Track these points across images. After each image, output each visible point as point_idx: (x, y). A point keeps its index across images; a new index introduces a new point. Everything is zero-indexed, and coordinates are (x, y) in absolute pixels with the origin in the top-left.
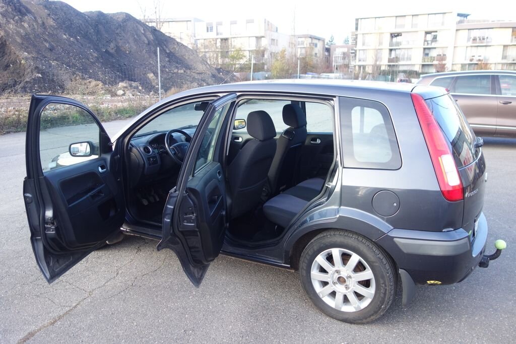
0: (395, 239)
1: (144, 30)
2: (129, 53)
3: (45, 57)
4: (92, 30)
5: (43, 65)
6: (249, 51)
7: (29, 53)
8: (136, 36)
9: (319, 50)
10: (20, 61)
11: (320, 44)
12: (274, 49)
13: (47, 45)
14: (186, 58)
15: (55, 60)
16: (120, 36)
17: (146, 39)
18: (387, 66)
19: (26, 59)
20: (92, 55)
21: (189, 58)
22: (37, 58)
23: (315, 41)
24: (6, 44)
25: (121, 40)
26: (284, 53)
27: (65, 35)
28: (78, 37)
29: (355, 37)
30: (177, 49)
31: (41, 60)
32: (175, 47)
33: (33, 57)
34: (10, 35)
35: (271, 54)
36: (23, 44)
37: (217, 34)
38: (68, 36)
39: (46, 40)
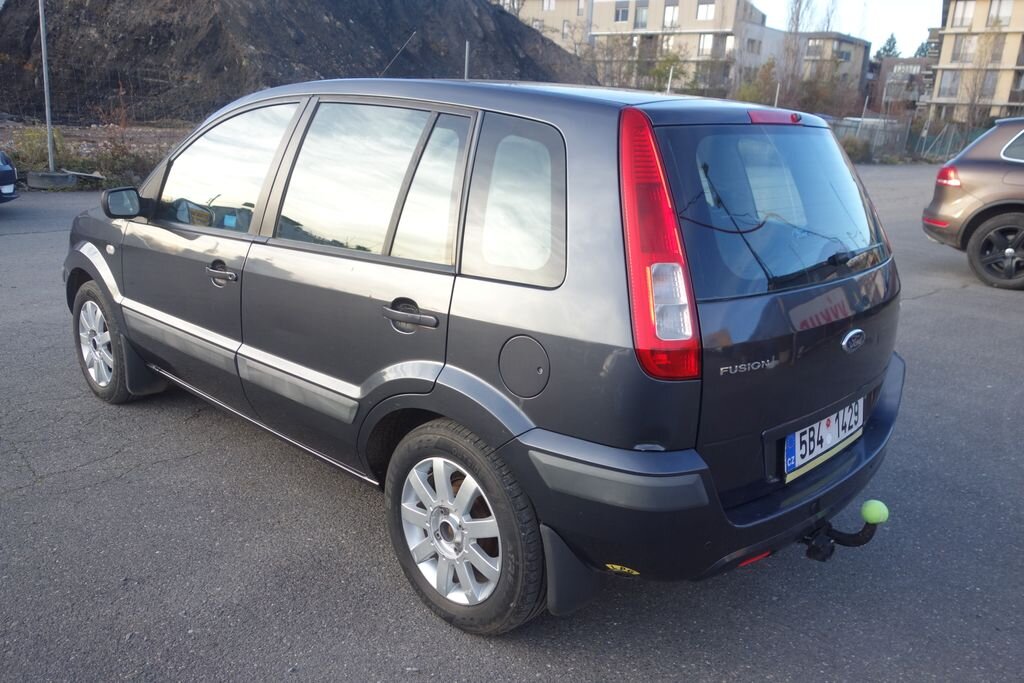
0: (531, 452)
1: (479, 11)
2: (445, 56)
3: (285, 56)
4: (380, 8)
5: (278, 71)
6: (698, 63)
7: (257, 46)
8: (461, 23)
9: (853, 67)
10: (241, 61)
11: (857, 56)
12: (750, 60)
13: (292, 33)
14: (557, 70)
15: (304, 62)
16: (432, 22)
17: (480, 30)
18: (1005, 110)
19: (251, 57)
20: (371, 56)
21: (561, 71)
22: (271, 56)
23: (845, 48)
24: (221, 29)
25: (432, 29)
26: (770, 69)
27: (327, 16)
28: (351, 21)
29: (937, 40)
30: (540, 52)
31: (277, 61)
32: (538, 46)
33: (263, 54)
34: (231, 13)
35: (740, 71)
36: (249, 29)
37: (636, 25)
38: (332, 18)
39: (291, 24)
